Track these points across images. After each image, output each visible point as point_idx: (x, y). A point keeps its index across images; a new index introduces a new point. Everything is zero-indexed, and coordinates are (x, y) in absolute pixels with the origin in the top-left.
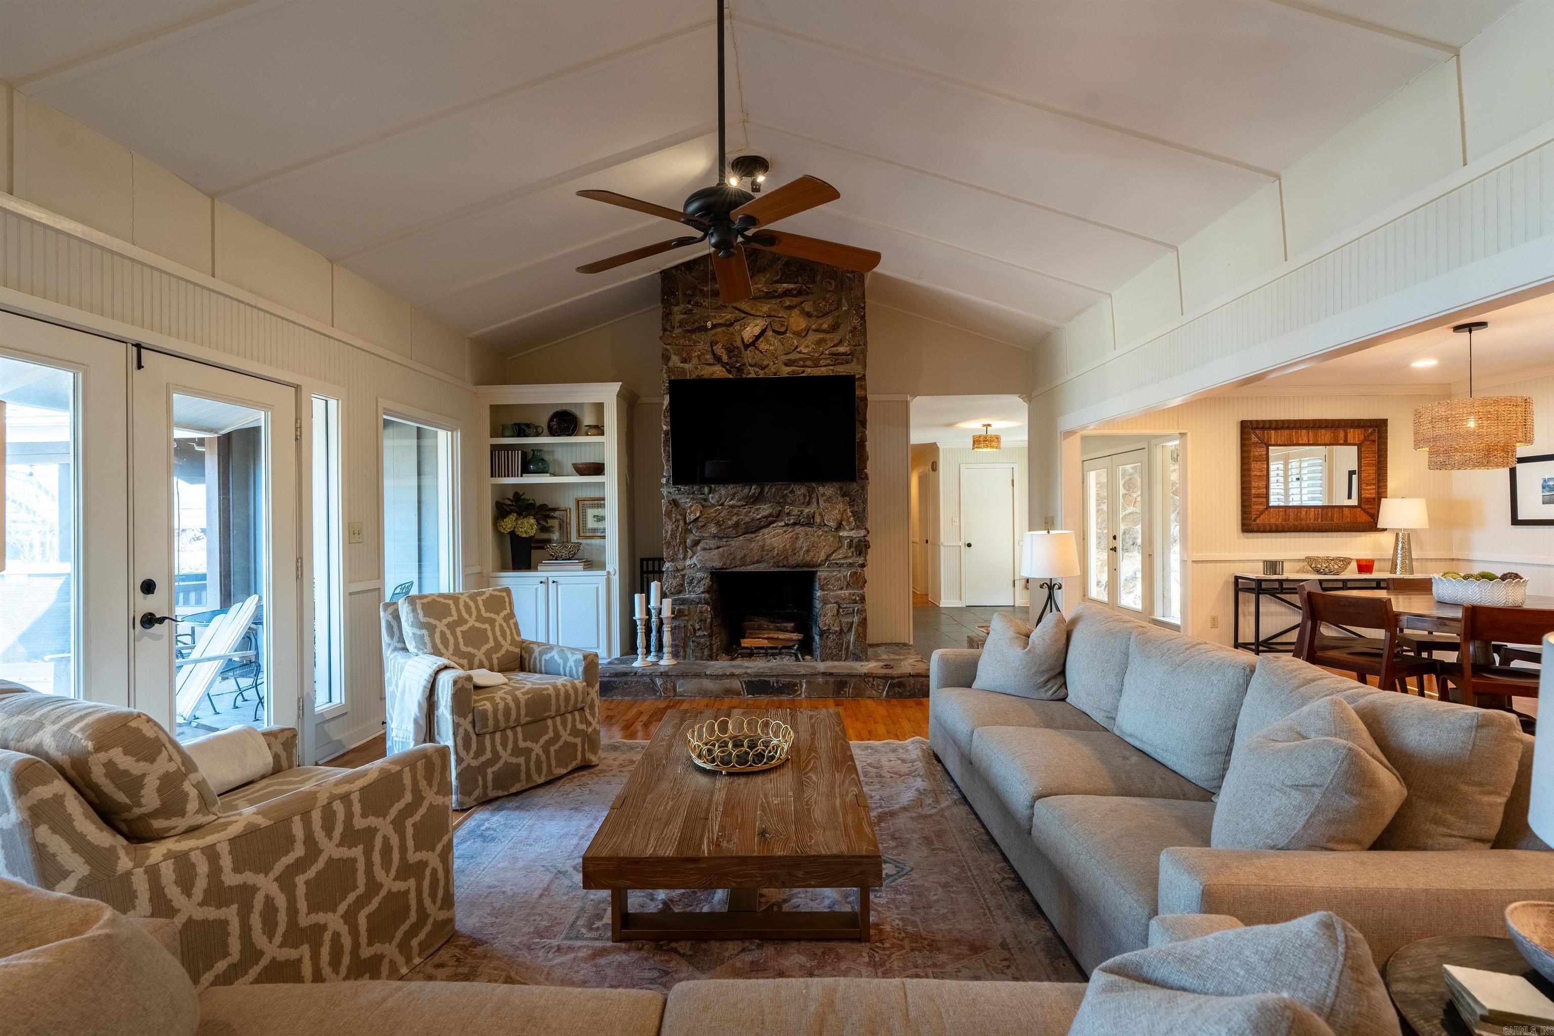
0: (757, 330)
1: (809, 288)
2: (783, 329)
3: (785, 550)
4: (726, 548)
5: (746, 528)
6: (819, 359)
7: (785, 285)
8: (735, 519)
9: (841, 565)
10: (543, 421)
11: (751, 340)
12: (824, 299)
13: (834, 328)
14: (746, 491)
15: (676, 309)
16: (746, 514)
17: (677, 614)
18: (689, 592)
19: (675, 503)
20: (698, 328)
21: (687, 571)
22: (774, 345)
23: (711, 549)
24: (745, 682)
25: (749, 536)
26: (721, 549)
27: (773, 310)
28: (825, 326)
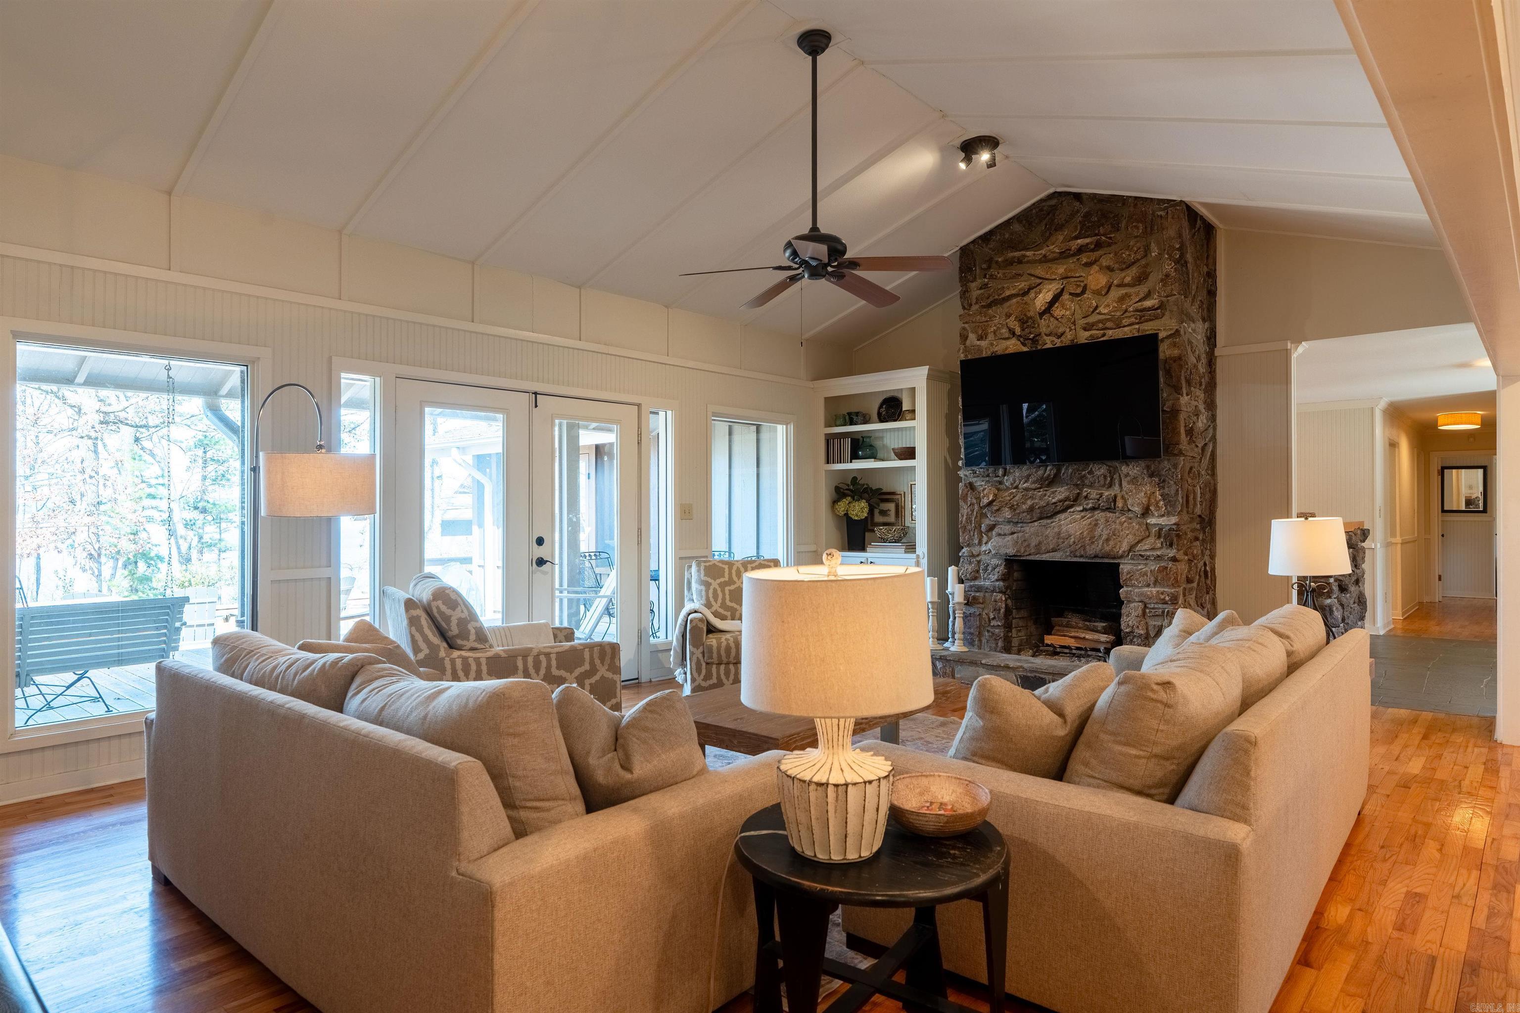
0: (1049, 297)
1: (1110, 238)
2: (1079, 291)
3: (1081, 537)
4: (1020, 535)
5: (1041, 513)
6: (1120, 319)
7: (1079, 241)
8: (1029, 502)
9: (1147, 558)
10: (873, 408)
11: (1043, 308)
12: (1128, 248)
13: (1140, 279)
14: (1040, 472)
15: (973, 285)
16: (1041, 498)
17: (969, 602)
18: (985, 579)
19: (971, 486)
20: (992, 302)
21: (983, 557)
22: (1070, 308)
23: (1005, 535)
24: (1020, 677)
25: (1044, 522)
26: (1015, 535)
27: (1070, 271)
28: (1128, 280)
